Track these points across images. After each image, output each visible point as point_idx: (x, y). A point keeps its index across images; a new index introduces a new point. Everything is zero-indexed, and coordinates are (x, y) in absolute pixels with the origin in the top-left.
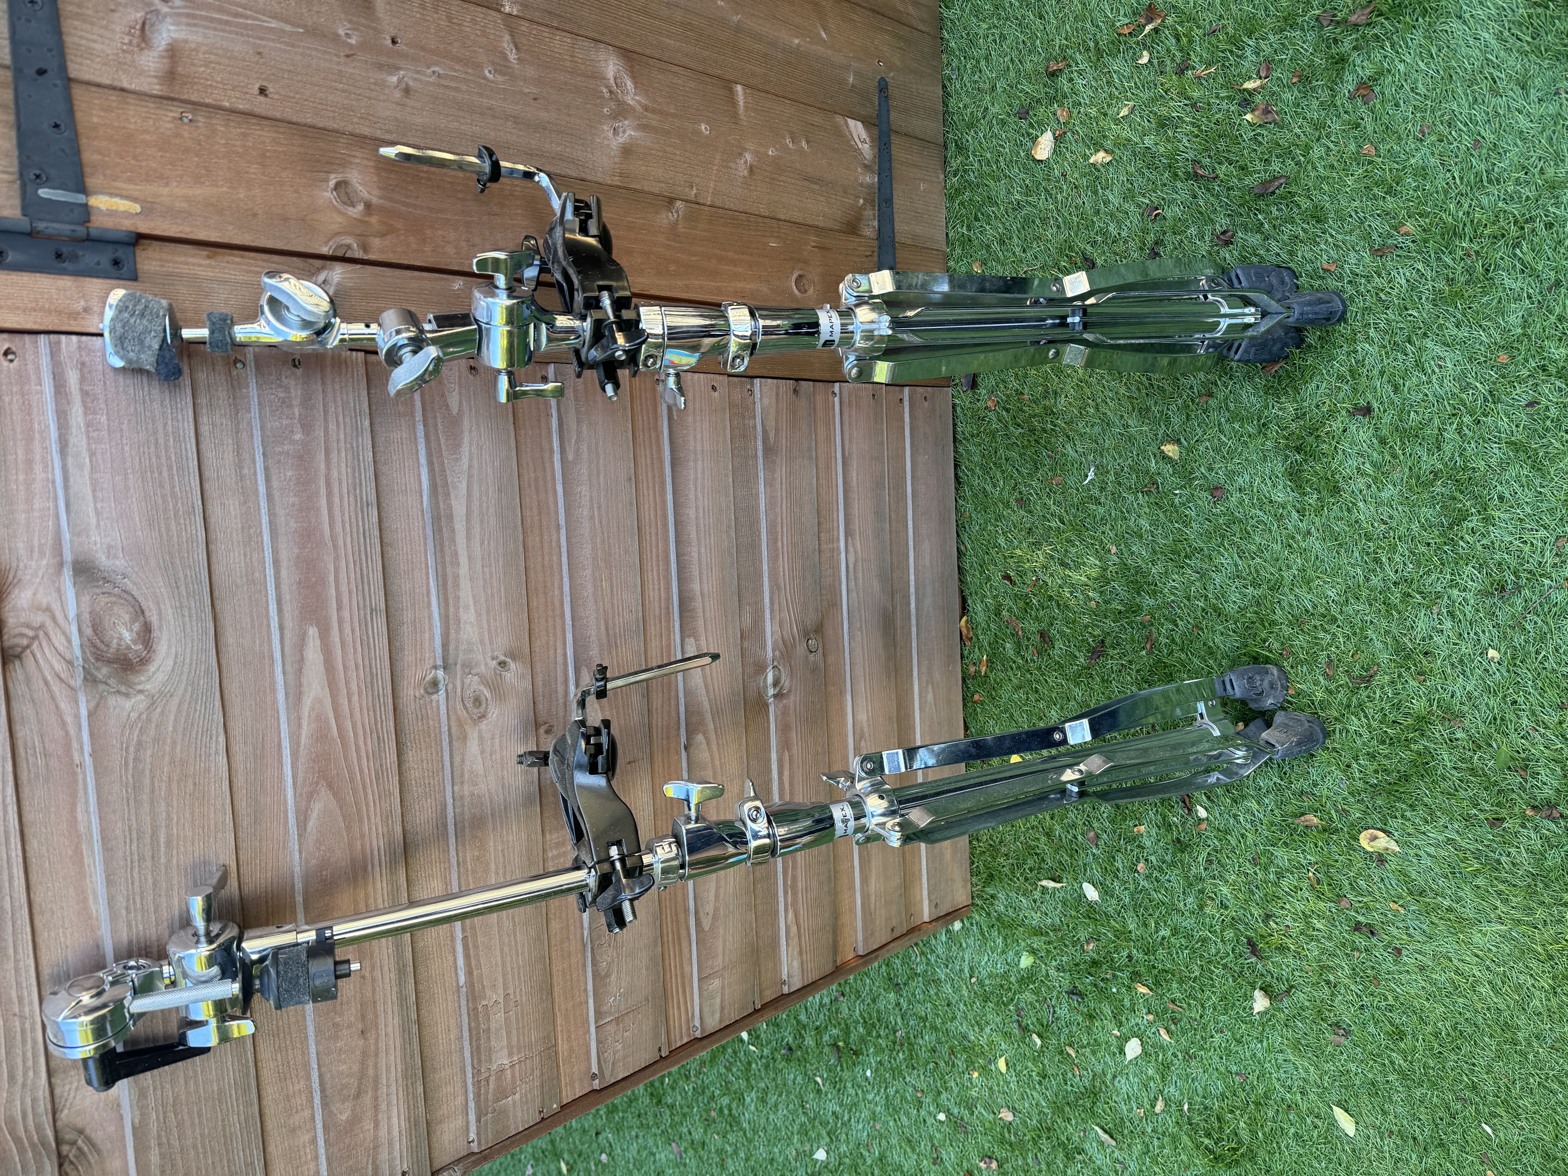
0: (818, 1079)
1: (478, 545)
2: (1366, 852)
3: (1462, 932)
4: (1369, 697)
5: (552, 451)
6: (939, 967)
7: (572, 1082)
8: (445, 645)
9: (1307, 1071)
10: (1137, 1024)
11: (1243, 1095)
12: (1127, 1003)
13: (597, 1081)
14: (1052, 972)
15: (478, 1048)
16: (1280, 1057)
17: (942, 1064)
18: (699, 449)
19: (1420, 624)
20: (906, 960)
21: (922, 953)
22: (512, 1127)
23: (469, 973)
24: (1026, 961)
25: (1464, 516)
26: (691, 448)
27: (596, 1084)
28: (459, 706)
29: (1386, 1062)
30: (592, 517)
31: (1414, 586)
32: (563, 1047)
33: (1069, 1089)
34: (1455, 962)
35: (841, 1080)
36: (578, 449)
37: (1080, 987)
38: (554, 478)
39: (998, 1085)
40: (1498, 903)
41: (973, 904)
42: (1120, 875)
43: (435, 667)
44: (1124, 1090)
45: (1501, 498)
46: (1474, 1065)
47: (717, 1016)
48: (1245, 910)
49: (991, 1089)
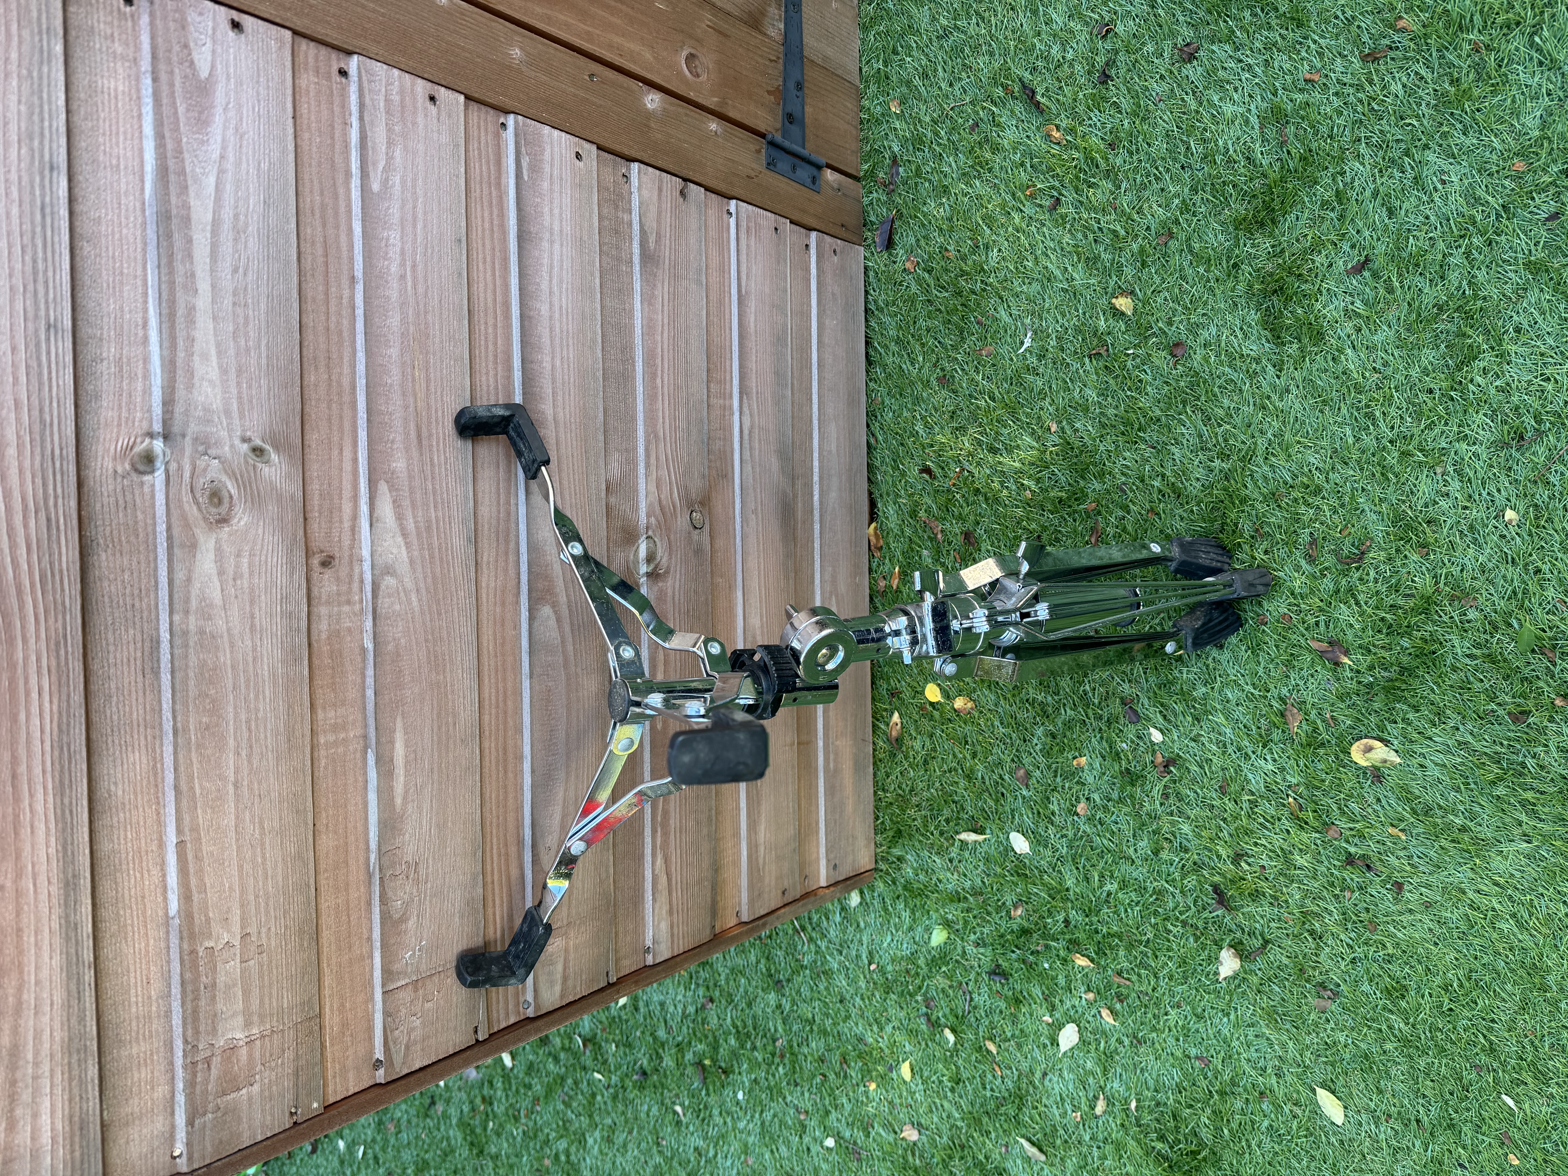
0: (678, 1109)
1: (229, 270)
2: (1359, 768)
3: (1478, 856)
4: (1361, 579)
5: (348, 174)
6: (832, 955)
7: (344, 1070)
8: (168, 403)
9: (1283, 1046)
10: (1074, 1006)
11: (1204, 1084)
12: (1061, 980)
13: (381, 1071)
14: (970, 949)
15: (195, 1012)
16: (1251, 1032)
17: (832, 1077)
18: (556, 228)
19: (1423, 487)
20: (791, 950)
21: (811, 940)
22: (246, 1135)
23: (186, 897)
24: (938, 937)
25: (1473, 355)
26: (547, 224)
27: (381, 1076)
28: (186, 498)
29: (1384, 1027)
30: (403, 277)
31: (1415, 442)
32: (331, 1019)
33: (988, 1094)
34: (1470, 894)
35: (706, 1107)
36: (387, 180)
37: (1005, 964)
38: (349, 211)
39: (900, 1097)
40: (1524, 818)
41: (876, 869)
42: (1056, 820)
43: (151, 435)
44: (1057, 1090)
45: (1518, 330)
46: (1493, 1021)
47: (558, 988)
48: (1210, 851)
49: (891, 1103)
